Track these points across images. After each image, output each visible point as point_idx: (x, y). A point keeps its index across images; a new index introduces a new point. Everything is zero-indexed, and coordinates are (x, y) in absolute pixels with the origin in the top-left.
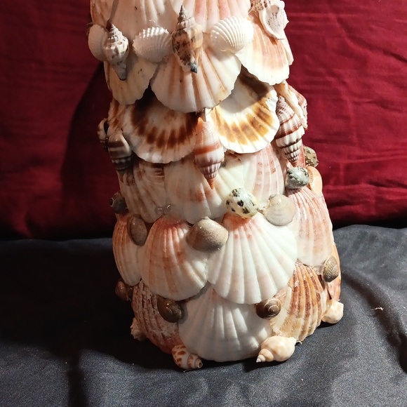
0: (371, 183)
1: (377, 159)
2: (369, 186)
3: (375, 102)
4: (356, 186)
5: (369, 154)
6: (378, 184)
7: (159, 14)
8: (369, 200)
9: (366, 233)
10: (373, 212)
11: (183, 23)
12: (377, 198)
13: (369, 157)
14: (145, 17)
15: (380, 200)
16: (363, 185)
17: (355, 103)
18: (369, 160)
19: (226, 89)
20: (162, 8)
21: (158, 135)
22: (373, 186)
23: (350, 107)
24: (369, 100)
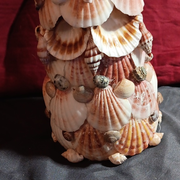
0: (171, 64)
1: (173, 52)
2: (170, 66)
3: (171, 22)
4: (164, 66)
5: (168, 49)
6: (174, 65)
8: (170, 73)
9: (170, 91)
10: (173, 80)
12: (174, 72)
13: (169, 51)
15: (176, 73)
16: (168, 66)
17: (162, 23)
18: (169, 52)
22: (172, 66)
23: (159, 25)
24: (169, 21)
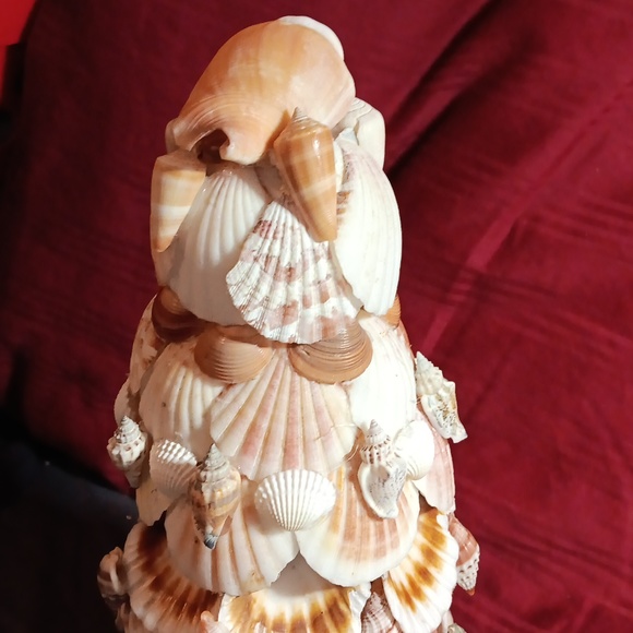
7: (192, 427)
11: (203, 474)
14: (172, 423)
19: (263, 578)
20: (199, 421)
21: (169, 582)
